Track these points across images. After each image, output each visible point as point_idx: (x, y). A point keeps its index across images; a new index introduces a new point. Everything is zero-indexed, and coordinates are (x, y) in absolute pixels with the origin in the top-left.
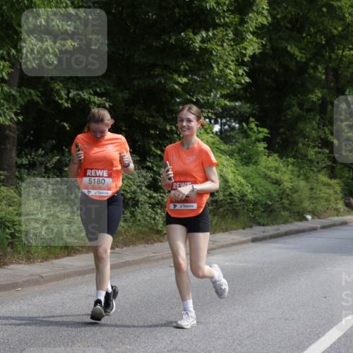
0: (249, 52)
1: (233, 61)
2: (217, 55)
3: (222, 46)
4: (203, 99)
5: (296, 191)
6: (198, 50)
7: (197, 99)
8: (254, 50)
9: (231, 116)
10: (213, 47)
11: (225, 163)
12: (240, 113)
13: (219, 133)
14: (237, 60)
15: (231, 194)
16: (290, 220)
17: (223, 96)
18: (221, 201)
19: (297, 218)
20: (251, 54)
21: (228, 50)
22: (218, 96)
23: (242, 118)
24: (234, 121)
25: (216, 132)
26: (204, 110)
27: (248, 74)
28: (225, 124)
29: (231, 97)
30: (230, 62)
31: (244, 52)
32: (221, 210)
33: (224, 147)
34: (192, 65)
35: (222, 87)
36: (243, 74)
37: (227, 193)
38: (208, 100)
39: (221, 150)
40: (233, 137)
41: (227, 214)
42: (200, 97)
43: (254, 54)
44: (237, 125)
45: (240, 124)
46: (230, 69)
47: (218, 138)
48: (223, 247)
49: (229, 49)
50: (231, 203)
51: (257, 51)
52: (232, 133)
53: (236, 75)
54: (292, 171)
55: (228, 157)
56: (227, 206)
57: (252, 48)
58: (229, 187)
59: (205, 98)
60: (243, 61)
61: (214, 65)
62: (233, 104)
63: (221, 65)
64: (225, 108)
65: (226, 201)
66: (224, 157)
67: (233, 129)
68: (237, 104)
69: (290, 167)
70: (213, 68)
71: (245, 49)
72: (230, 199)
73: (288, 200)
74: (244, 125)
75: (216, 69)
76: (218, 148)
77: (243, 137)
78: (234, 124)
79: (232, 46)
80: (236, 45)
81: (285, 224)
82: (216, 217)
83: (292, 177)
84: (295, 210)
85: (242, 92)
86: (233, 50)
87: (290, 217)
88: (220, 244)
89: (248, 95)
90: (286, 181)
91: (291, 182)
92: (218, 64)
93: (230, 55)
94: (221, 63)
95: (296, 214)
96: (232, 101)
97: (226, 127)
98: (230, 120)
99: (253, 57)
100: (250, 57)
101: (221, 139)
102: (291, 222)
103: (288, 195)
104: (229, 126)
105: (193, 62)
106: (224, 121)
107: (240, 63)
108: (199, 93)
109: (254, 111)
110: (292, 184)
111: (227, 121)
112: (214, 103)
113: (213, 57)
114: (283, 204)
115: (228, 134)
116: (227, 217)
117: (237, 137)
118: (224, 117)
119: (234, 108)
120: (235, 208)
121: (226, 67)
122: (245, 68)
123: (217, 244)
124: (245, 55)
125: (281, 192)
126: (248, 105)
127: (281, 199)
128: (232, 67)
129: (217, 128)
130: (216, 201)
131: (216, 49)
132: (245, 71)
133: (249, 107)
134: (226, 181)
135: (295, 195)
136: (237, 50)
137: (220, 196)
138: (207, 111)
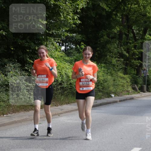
0: (80, 7)
1: (71, 12)
2: (63, 9)
3: (65, 3)
4: (55, 33)
5: (106, 82)
6: (52, 6)
7: (52, 32)
9: (71, 42)
11: (68, 67)
12: (76, 40)
13: (64, 51)
14: (74, 11)
15: (71, 84)
17: (66, 31)
18: (66, 87)
19: (107, 96)
22: (64, 30)
23: (77, 43)
24: (73, 44)
27: (80, 19)
29: (71, 31)
32: (66, 92)
33: (67, 58)
34: (49, 14)
35: (66, 26)
36: (77, 19)
37: (69, 83)
38: (58, 33)
39: (66, 60)
40: (72, 53)
41: (69, 94)
42: (54, 31)
44: (74, 47)
45: (76, 46)
46: (70, 16)
47: (64, 54)
48: (67, 112)
49: (69, 5)
50: (71, 88)
51: (85, 6)
52: (71, 51)
53: (74, 19)
54: (104, 71)
55: (69, 64)
57: (82, 5)
58: (70, 80)
59: (56, 32)
60: (77, 11)
61: (61, 14)
62: (71, 35)
64: (67, 37)
65: (68, 87)
66: (67, 64)
67: (72, 48)
68: (74, 35)
69: (103, 69)
70: (60, 16)
71: (78, 5)
73: (102, 86)
74: (78, 46)
75: (62, 16)
76: (64, 59)
77: (77, 53)
78: (72, 46)
79: (71, 3)
80: (73, 3)
81: (100, 99)
82: (63, 96)
83: (104, 74)
84: (105, 92)
85: (77, 28)
86: (72, 5)
87: (103, 95)
88: (65, 111)
89: (80, 30)
90: (100, 76)
91: (103, 77)
92: (64, 13)
93: (70, 8)
95: (106, 94)
96: (71, 33)
97: (68, 47)
98: (70, 43)
99: (82, 9)
100: (80, 10)
102: (104, 98)
103: (102, 84)
104: (70, 47)
105: (50, 12)
106: (67, 44)
107: (75, 13)
108: (53, 30)
109: (83, 39)
111: (69, 44)
112: (61, 34)
113: (60, 10)
114: (99, 88)
115: (69, 51)
116: (69, 96)
117: (74, 53)
118: (67, 42)
119: (73, 37)
120: (73, 91)
121: (68, 15)
122: (78, 15)
123: (63, 111)
124: (78, 8)
126: (80, 35)
127: (98, 86)
128: (71, 15)
129: (63, 48)
130: (63, 88)
131: (62, 5)
132: (78, 17)
133: (81, 37)
134: (68, 77)
135: (105, 84)
136: (74, 5)
137: (65, 85)
138: (57, 39)
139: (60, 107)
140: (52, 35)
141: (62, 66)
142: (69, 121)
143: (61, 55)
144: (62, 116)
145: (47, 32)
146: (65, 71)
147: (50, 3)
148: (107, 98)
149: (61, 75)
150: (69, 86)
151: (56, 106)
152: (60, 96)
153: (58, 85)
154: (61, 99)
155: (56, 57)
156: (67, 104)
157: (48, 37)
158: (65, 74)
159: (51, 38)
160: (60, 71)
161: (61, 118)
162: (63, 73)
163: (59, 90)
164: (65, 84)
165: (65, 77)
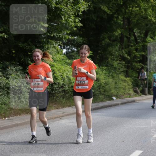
0: (82, 9)
1: (72, 15)
2: (64, 11)
3: (67, 6)
4: (57, 35)
5: (108, 85)
6: (54, 9)
7: (53, 35)
8: (84, 8)
9: (72, 45)
10: (62, 7)
12: (77, 43)
13: (66, 54)
14: (75, 14)
16: (104, 100)
17: (67, 34)
18: (67, 90)
19: (108, 99)
20: (83, 10)
21: (70, 8)
22: (65, 33)
23: (79, 46)
24: (74, 47)
25: (64, 53)
26: (57, 41)
27: (81, 22)
28: (69, 49)
29: (73, 34)
30: (71, 15)
31: (79, 9)
32: (67, 95)
33: (68, 61)
34: (51, 17)
35: (67, 29)
36: (78, 22)
37: (70, 86)
38: (59, 36)
39: (67, 63)
40: (73, 56)
41: (70, 97)
42: (55, 34)
43: (84, 10)
44: (75, 49)
45: (77, 49)
46: (71, 19)
47: (65, 56)
48: (68, 115)
51: (86, 9)
52: (73, 54)
53: (75, 22)
54: (105, 74)
55: (71, 67)
56: (70, 93)
57: (83, 7)
58: (71, 83)
59: (58, 35)
60: (78, 14)
61: (63, 17)
62: (73, 38)
63: (66, 17)
64: (69, 40)
65: (69, 90)
66: (68, 66)
67: (73, 51)
68: (75, 38)
69: (104, 71)
70: (62, 18)
71: (80, 8)
72: (72, 89)
73: (103, 89)
75: (64, 19)
76: (65, 62)
78: (74, 49)
79: (72, 6)
80: (74, 6)
81: (101, 102)
82: (64, 99)
83: (105, 77)
84: (107, 95)
85: (78, 31)
86: (73, 8)
87: (104, 98)
88: (66, 114)
89: (81, 32)
90: (102, 79)
91: (105, 80)
92: (65, 16)
93: (71, 11)
94: (67, 16)
95: (107, 97)
96: (72, 36)
97: (70, 50)
98: (72, 46)
99: (84, 12)
100: (82, 12)
101: (67, 57)
102: (105, 101)
103: (103, 86)
104: (71, 50)
105: (51, 15)
106: (68, 47)
107: (77, 16)
108: (54, 32)
109: (85, 42)
110: (105, 81)
111: (70, 47)
112: (62, 37)
113: (62, 13)
114: (100, 91)
115: (71, 54)
116: (70, 99)
117: (76, 56)
118: (69, 45)
119: (74, 40)
121: (69, 18)
122: (79, 18)
123: (65, 113)
124: (79, 11)
125: (99, 85)
126: (81, 38)
127: (99, 89)
128: (72, 17)
129: (65, 51)
130: (64, 91)
131: (64, 8)
132: (79, 20)
133: (82, 40)
134: (70, 79)
135: (107, 87)
136: (75, 8)
137: (66, 88)
138: (59, 42)
139: (61, 110)
140: (53, 38)
141: (63, 69)
142: (71, 124)
143: (62, 58)
144: (63, 119)
145: (49, 34)
146: (66, 74)
147: (52, 6)
148: (108, 100)
149: (62, 78)
150: (71, 88)
151: (57, 109)
152: (61, 99)
153: (59, 88)
154: (62, 101)
155: (57, 60)
156: (68, 107)
157: (49, 40)
158: (67, 77)
159: (52, 41)
160: (62, 74)
161: (62, 121)
162: (65, 76)
163: (60, 93)
164: (67, 86)
165: (66, 80)
